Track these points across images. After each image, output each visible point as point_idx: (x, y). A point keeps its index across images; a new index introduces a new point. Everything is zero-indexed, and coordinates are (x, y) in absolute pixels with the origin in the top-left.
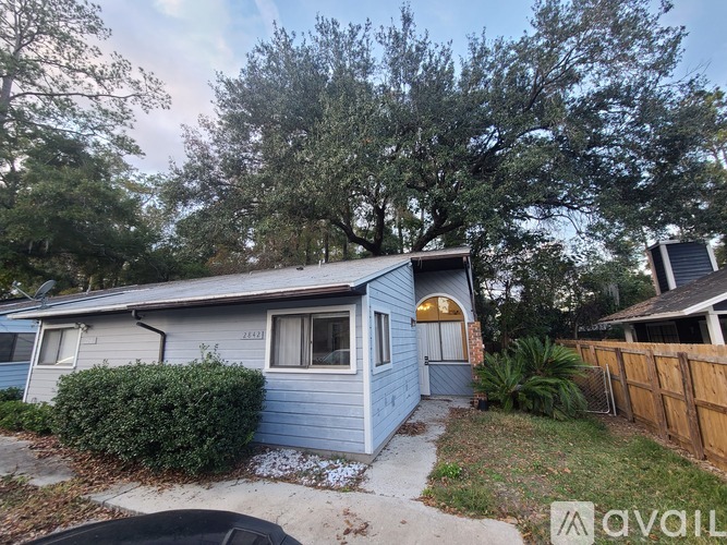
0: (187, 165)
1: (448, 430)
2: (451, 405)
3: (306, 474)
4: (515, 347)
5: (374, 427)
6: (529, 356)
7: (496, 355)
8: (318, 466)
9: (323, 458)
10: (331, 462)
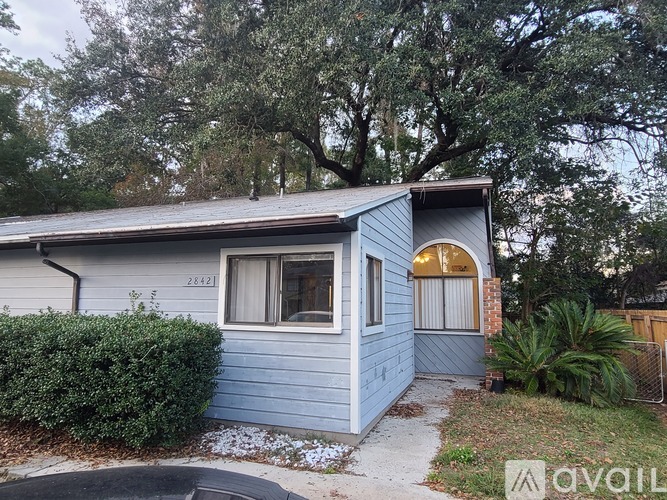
0: (92, 45)
1: (453, 413)
2: (454, 386)
3: (277, 453)
4: (546, 314)
5: (363, 401)
6: (562, 326)
7: (519, 323)
8: (291, 446)
9: (294, 438)
10: (306, 442)
